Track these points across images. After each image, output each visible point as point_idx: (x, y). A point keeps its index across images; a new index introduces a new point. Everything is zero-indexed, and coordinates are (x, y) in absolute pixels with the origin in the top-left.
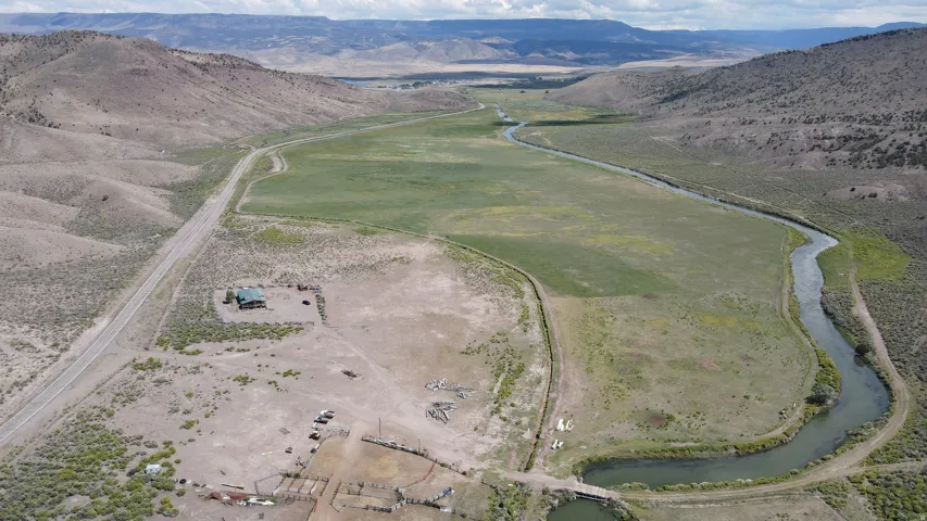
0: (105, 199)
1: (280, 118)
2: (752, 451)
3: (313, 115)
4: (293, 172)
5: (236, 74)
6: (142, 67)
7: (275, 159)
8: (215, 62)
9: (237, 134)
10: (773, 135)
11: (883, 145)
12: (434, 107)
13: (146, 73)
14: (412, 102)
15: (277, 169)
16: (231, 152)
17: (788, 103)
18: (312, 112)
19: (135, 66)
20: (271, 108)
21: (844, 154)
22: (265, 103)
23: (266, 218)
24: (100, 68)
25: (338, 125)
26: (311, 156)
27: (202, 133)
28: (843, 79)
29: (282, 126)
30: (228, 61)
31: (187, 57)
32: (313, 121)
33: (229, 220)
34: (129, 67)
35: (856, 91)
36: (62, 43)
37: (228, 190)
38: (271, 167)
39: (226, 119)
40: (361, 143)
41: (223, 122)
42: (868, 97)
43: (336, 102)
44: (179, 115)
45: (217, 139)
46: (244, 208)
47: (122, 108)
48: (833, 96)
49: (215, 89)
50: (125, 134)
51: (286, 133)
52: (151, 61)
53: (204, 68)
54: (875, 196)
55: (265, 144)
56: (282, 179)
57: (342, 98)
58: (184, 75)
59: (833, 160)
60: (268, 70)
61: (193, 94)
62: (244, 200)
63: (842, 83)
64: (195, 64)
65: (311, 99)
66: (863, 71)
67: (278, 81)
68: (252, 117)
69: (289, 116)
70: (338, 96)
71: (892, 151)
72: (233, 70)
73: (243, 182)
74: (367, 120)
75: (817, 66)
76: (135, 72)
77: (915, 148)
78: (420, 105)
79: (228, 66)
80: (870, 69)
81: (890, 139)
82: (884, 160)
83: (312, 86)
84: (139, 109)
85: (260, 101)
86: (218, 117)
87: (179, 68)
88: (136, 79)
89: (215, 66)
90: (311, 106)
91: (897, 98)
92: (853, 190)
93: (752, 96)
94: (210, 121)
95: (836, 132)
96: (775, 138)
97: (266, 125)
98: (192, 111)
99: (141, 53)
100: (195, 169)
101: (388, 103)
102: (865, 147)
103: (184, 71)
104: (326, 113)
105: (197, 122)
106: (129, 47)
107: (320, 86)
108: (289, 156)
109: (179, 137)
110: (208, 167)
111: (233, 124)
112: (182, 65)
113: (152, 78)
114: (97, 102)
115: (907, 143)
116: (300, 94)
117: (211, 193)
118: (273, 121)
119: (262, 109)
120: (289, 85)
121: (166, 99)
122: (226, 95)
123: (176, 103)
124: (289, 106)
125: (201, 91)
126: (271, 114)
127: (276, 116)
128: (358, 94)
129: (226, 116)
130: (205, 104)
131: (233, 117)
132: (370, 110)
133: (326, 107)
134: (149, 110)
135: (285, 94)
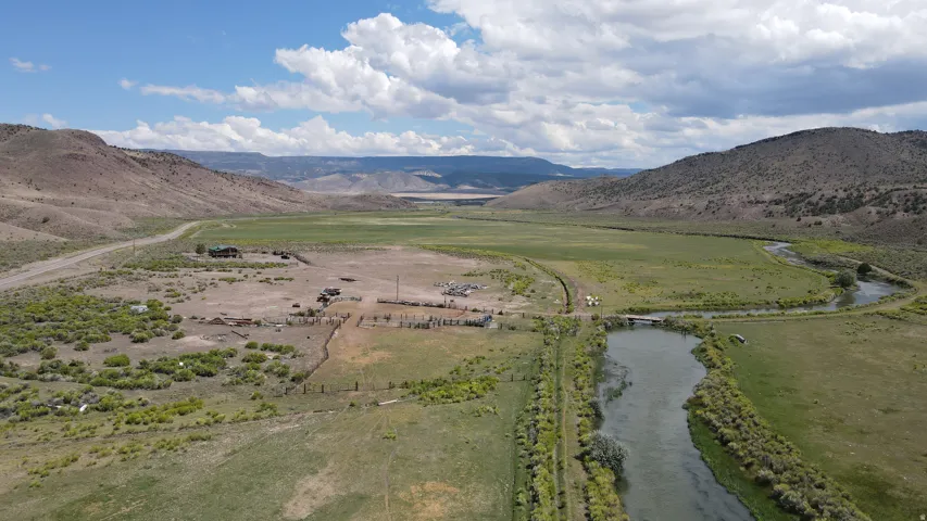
0: (45, 221)
1: (223, 206)
2: (795, 304)
3: (257, 207)
4: (243, 228)
5: (177, 170)
6: (80, 153)
7: (222, 224)
8: (155, 158)
10: (710, 202)
11: (814, 199)
13: (84, 158)
15: (226, 227)
17: (714, 191)
18: (255, 205)
19: (71, 151)
20: (213, 198)
21: (781, 208)
22: (206, 194)
24: (34, 153)
28: (761, 172)
29: (224, 212)
30: (168, 158)
31: (126, 152)
32: (255, 211)
34: (65, 152)
35: (773, 179)
38: (220, 226)
39: (167, 203)
41: (164, 205)
42: (784, 182)
43: (277, 200)
44: (117, 196)
45: (159, 215)
47: (56, 187)
48: (754, 184)
49: (152, 178)
52: (89, 149)
53: (143, 163)
54: (820, 223)
57: (284, 197)
58: (124, 165)
59: (770, 213)
60: (209, 170)
61: (134, 179)
63: (760, 175)
64: (134, 159)
65: (253, 195)
66: (777, 164)
67: (220, 178)
68: (194, 204)
69: (231, 205)
70: (279, 195)
71: (822, 203)
72: (173, 166)
73: (192, 230)
75: (734, 163)
76: (71, 156)
77: (842, 200)
79: (168, 162)
80: (784, 162)
81: (819, 194)
82: (816, 210)
83: (253, 186)
84: (75, 189)
85: (202, 193)
86: (161, 201)
87: (118, 158)
88: (73, 162)
89: (155, 162)
90: (253, 200)
91: (811, 182)
92: (799, 220)
93: (680, 189)
94: (151, 203)
95: (767, 197)
96: (712, 205)
97: (208, 211)
98: (132, 193)
99: (81, 143)
101: (330, 204)
102: (798, 202)
103: (124, 162)
104: (268, 207)
105: (136, 203)
106: (67, 136)
107: (262, 188)
108: (237, 223)
109: (117, 211)
111: (174, 207)
112: (121, 156)
113: (90, 163)
114: (30, 182)
115: (835, 197)
116: (242, 191)
118: (214, 207)
119: (203, 198)
120: (230, 183)
121: (103, 181)
122: (166, 184)
123: (115, 186)
124: (231, 199)
125: (140, 178)
126: (213, 203)
127: (219, 205)
128: (299, 196)
129: (168, 200)
130: (145, 189)
131: (174, 202)
132: (312, 208)
133: (268, 203)
134: (84, 191)
135: (226, 190)
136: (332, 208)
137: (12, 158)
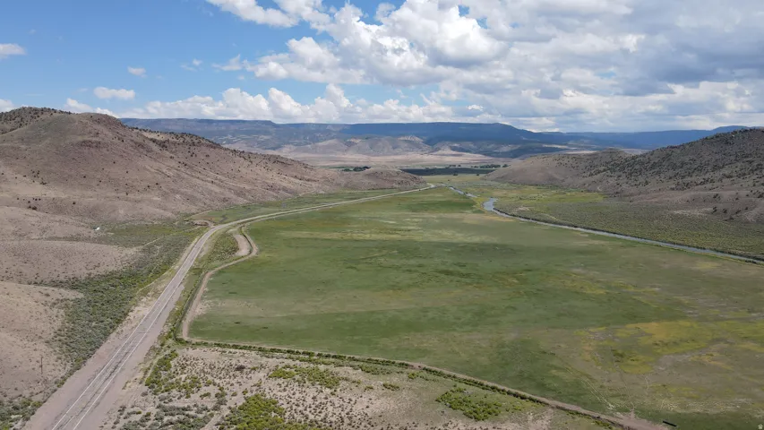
1: (240, 193)
3: (274, 190)
4: (265, 256)
5: (196, 152)
6: (94, 139)
7: (239, 238)
8: (175, 140)
9: (193, 209)
12: (388, 185)
13: (98, 146)
14: (366, 181)
15: (243, 251)
16: (185, 230)
18: (272, 188)
19: (86, 138)
20: (231, 183)
22: (223, 178)
23: (239, 358)
24: (47, 141)
25: (300, 201)
26: (285, 234)
27: (153, 207)
29: (241, 201)
30: (188, 139)
31: (146, 134)
32: (274, 197)
33: (164, 364)
34: (80, 139)
36: (18, 119)
37: (171, 289)
38: (236, 249)
39: (182, 194)
40: (333, 219)
41: (178, 196)
43: (292, 179)
44: (129, 188)
45: (169, 214)
46: (196, 328)
47: (64, 180)
49: (174, 164)
50: (58, 208)
51: (246, 208)
52: (107, 134)
53: (163, 145)
55: (224, 220)
56: (250, 267)
57: (299, 176)
58: (141, 150)
60: (228, 149)
61: (149, 167)
62: (198, 309)
64: (154, 141)
65: (270, 176)
67: (238, 158)
68: (210, 192)
69: (249, 191)
70: (295, 174)
72: (192, 148)
73: (197, 272)
74: (329, 196)
76: (85, 144)
78: (375, 183)
79: (187, 143)
83: (270, 165)
84: (83, 181)
85: (219, 177)
86: (174, 192)
87: (136, 143)
88: (86, 150)
89: (174, 143)
90: (270, 182)
93: (725, 172)
94: (165, 195)
97: (225, 200)
98: (145, 184)
99: (100, 127)
100: (132, 251)
103: (141, 145)
104: (285, 189)
105: (149, 196)
106: (85, 121)
107: (277, 166)
108: (256, 233)
109: (122, 212)
110: (149, 250)
111: (190, 199)
112: (139, 140)
113: (104, 150)
114: (36, 174)
116: (259, 172)
117: (145, 293)
118: (232, 196)
119: (221, 184)
120: (247, 163)
121: (116, 171)
122: (183, 169)
123: (127, 176)
124: (248, 182)
125: (156, 165)
126: (230, 190)
127: (236, 192)
128: (313, 173)
129: (182, 190)
130: (160, 177)
131: (189, 191)
132: (327, 188)
133: (285, 184)
134: (94, 183)
135: (244, 170)
137: (23, 147)
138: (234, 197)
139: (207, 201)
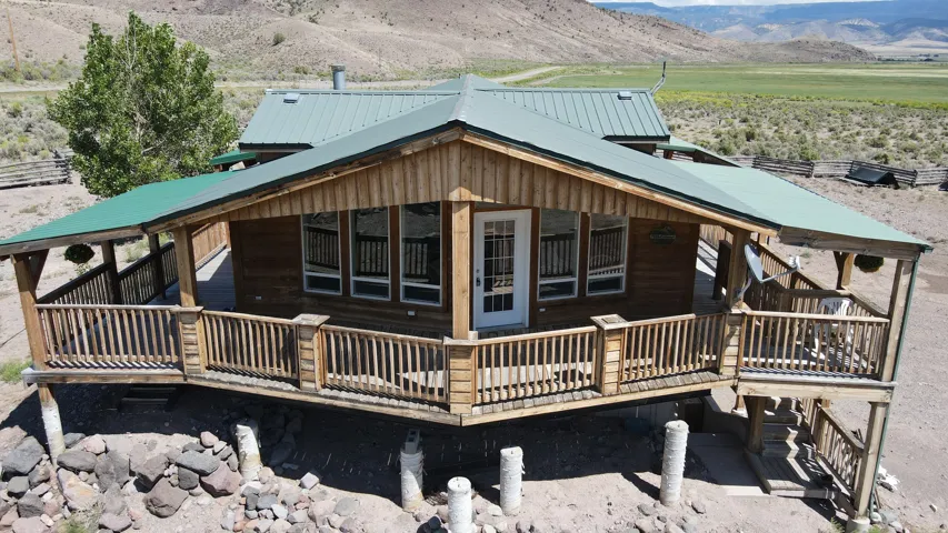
1: (606, 51)
5: (556, 5)
9: (548, 61)
12: (812, 58)
14: (781, 52)
18: (649, 51)
20: (596, 41)
22: (586, 35)
29: (606, 59)
39: (536, 44)
41: (531, 47)
43: (676, 46)
44: (477, 33)
45: (520, 57)
47: (411, 22)
49: (528, 15)
57: (685, 43)
60: (595, 4)
61: (500, 14)
65: (646, 39)
67: (607, 16)
68: (569, 46)
69: (617, 50)
70: (680, 40)
72: (552, 1)
78: (794, 55)
83: (647, 28)
84: (431, 24)
85: (582, 34)
86: (527, 41)
90: (646, 45)
94: (516, 44)
97: (587, 56)
98: (495, 31)
101: (747, 53)
104: (665, 54)
105: (498, 43)
107: (656, 31)
114: (384, 16)
116: (632, 33)
118: (596, 51)
119: (583, 40)
120: (617, 23)
121: (465, 15)
122: (539, 21)
123: (477, 21)
124: (618, 42)
125: (510, 12)
126: (594, 46)
127: (601, 50)
128: (705, 42)
129: (539, 41)
130: (512, 26)
131: (545, 43)
132: (724, 58)
133: (664, 48)
134: (441, 27)
135: (612, 31)
136: (750, 58)
138: (600, 54)
139: (566, 55)
